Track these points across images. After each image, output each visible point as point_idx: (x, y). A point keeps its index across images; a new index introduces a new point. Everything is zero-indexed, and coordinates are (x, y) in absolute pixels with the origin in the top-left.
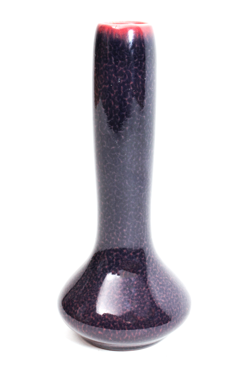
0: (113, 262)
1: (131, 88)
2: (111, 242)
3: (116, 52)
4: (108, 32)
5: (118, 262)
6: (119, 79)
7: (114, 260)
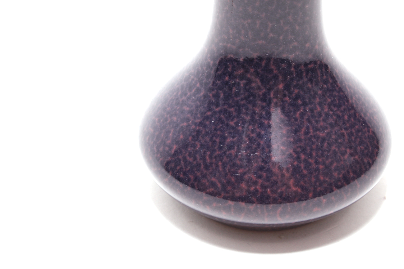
0: (291, 73)
2: (281, 38)
5: (300, 70)
7: (293, 69)
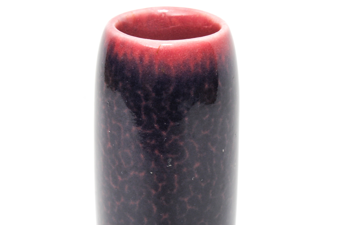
1: (196, 176)
3: (163, 104)
4: (141, 59)
6: (170, 160)
